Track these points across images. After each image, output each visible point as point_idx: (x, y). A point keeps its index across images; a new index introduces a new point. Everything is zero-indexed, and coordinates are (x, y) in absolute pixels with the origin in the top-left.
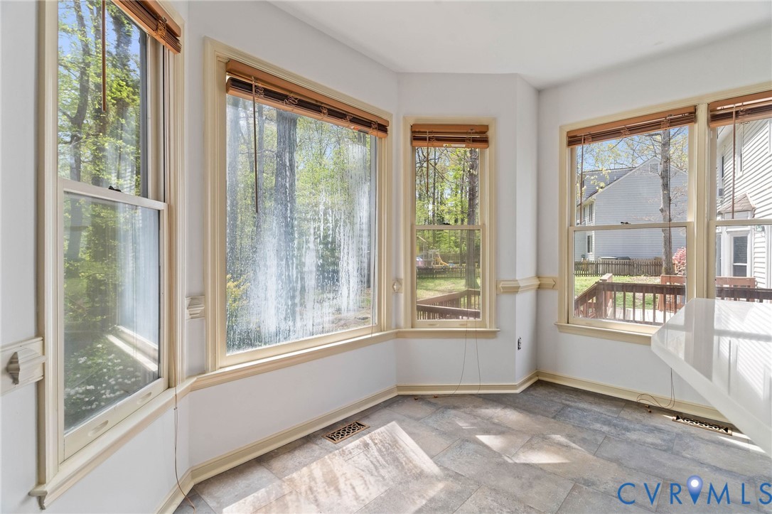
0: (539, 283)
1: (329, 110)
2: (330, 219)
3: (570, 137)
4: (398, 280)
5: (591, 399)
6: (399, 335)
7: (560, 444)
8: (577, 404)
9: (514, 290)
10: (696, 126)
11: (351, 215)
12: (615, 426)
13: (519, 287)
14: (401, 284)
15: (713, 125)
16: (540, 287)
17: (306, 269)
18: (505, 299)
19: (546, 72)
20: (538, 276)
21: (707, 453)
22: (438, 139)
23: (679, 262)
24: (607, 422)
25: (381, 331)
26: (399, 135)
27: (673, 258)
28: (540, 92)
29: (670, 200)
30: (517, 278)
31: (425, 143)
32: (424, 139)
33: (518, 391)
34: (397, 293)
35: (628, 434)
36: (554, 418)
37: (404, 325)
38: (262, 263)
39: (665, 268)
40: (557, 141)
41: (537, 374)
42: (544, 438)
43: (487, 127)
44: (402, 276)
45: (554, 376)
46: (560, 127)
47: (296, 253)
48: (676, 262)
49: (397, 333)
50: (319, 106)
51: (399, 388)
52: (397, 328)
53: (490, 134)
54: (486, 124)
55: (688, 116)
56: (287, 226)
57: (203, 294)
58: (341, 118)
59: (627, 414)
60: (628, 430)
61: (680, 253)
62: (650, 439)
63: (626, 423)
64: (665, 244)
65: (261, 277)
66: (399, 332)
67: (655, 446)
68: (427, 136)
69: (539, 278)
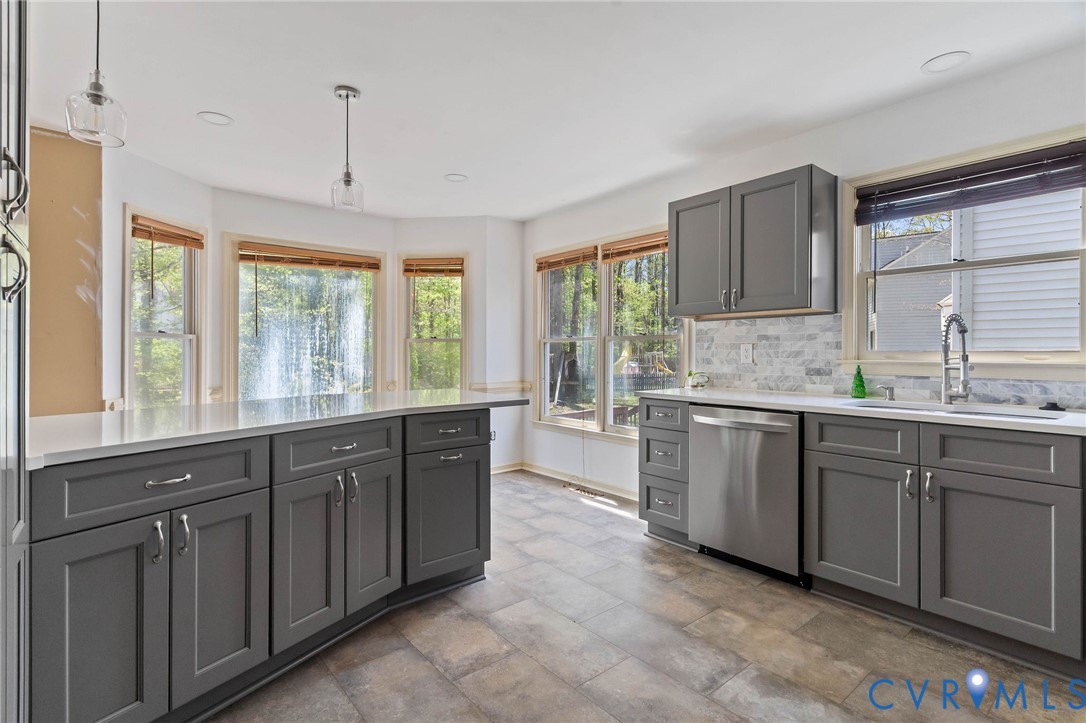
0: (521, 386)
8: (521, 482)
14: (395, 385)
17: (303, 373)
19: (522, 211)
20: (522, 381)
22: (423, 271)
26: (392, 270)
28: (524, 223)
31: (413, 274)
32: (416, 271)
38: (266, 369)
45: (531, 466)
47: (294, 362)
50: (311, 260)
53: (465, 265)
54: (461, 256)
56: (287, 343)
57: (221, 387)
58: (331, 265)
65: (265, 378)
68: (414, 268)
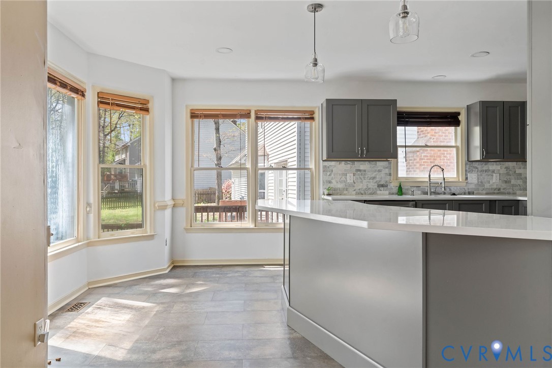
0: (174, 203)
1: (60, 82)
2: (54, 159)
3: (192, 113)
4: (89, 205)
5: (206, 268)
6: (89, 244)
7: (201, 284)
9: (163, 208)
10: (250, 120)
11: (64, 157)
12: (221, 274)
13: (167, 205)
14: (91, 207)
15: (257, 121)
16: (174, 206)
18: (159, 213)
20: (173, 199)
21: (258, 274)
22: (118, 105)
23: (226, 191)
24: (217, 274)
25: (79, 242)
27: (223, 187)
28: (173, 80)
29: (220, 142)
30: (166, 200)
31: (109, 106)
32: (108, 104)
33: (167, 272)
34: (88, 213)
35: (228, 275)
36: (193, 277)
37: (93, 237)
39: (218, 196)
40: (185, 116)
41: (173, 263)
42: (193, 284)
43: (148, 101)
44: (92, 201)
46: (186, 106)
48: (224, 191)
49: (88, 243)
50: (55, 80)
51: (89, 283)
52: (87, 240)
53: (150, 106)
54: (147, 98)
55: (247, 115)
58: (65, 88)
59: (224, 269)
60: (228, 274)
61: (226, 184)
62: (237, 274)
63: (225, 272)
64: (218, 177)
66: (91, 242)
67: (239, 276)
68: (110, 102)
69: (173, 200)
